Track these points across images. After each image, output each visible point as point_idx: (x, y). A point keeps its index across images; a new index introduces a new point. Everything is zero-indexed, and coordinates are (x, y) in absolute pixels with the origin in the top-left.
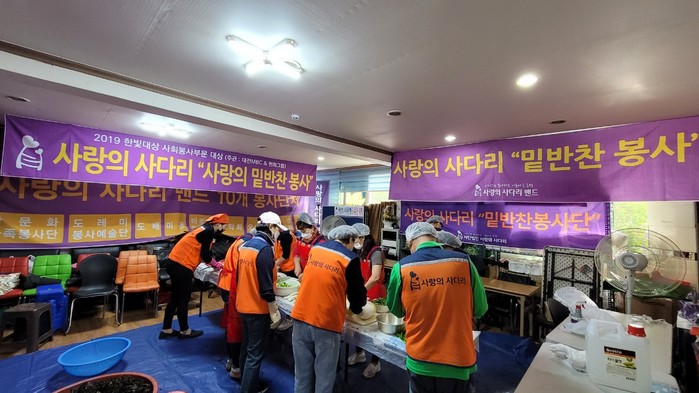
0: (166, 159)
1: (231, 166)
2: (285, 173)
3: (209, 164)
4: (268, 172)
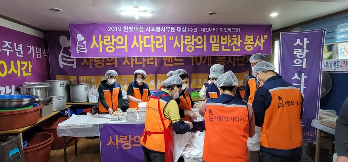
0: (148, 37)
1: (193, 36)
2: (239, 36)
3: (177, 37)
4: (224, 37)
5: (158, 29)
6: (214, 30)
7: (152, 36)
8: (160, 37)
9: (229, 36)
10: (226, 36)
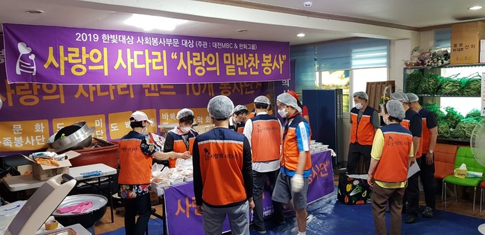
0: (141, 53)
1: (203, 53)
2: (256, 55)
3: (182, 54)
4: (239, 56)
5: (155, 41)
6: (227, 46)
7: (147, 51)
8: (158, 54)
9: (245, 54)
10: (241, 55)
